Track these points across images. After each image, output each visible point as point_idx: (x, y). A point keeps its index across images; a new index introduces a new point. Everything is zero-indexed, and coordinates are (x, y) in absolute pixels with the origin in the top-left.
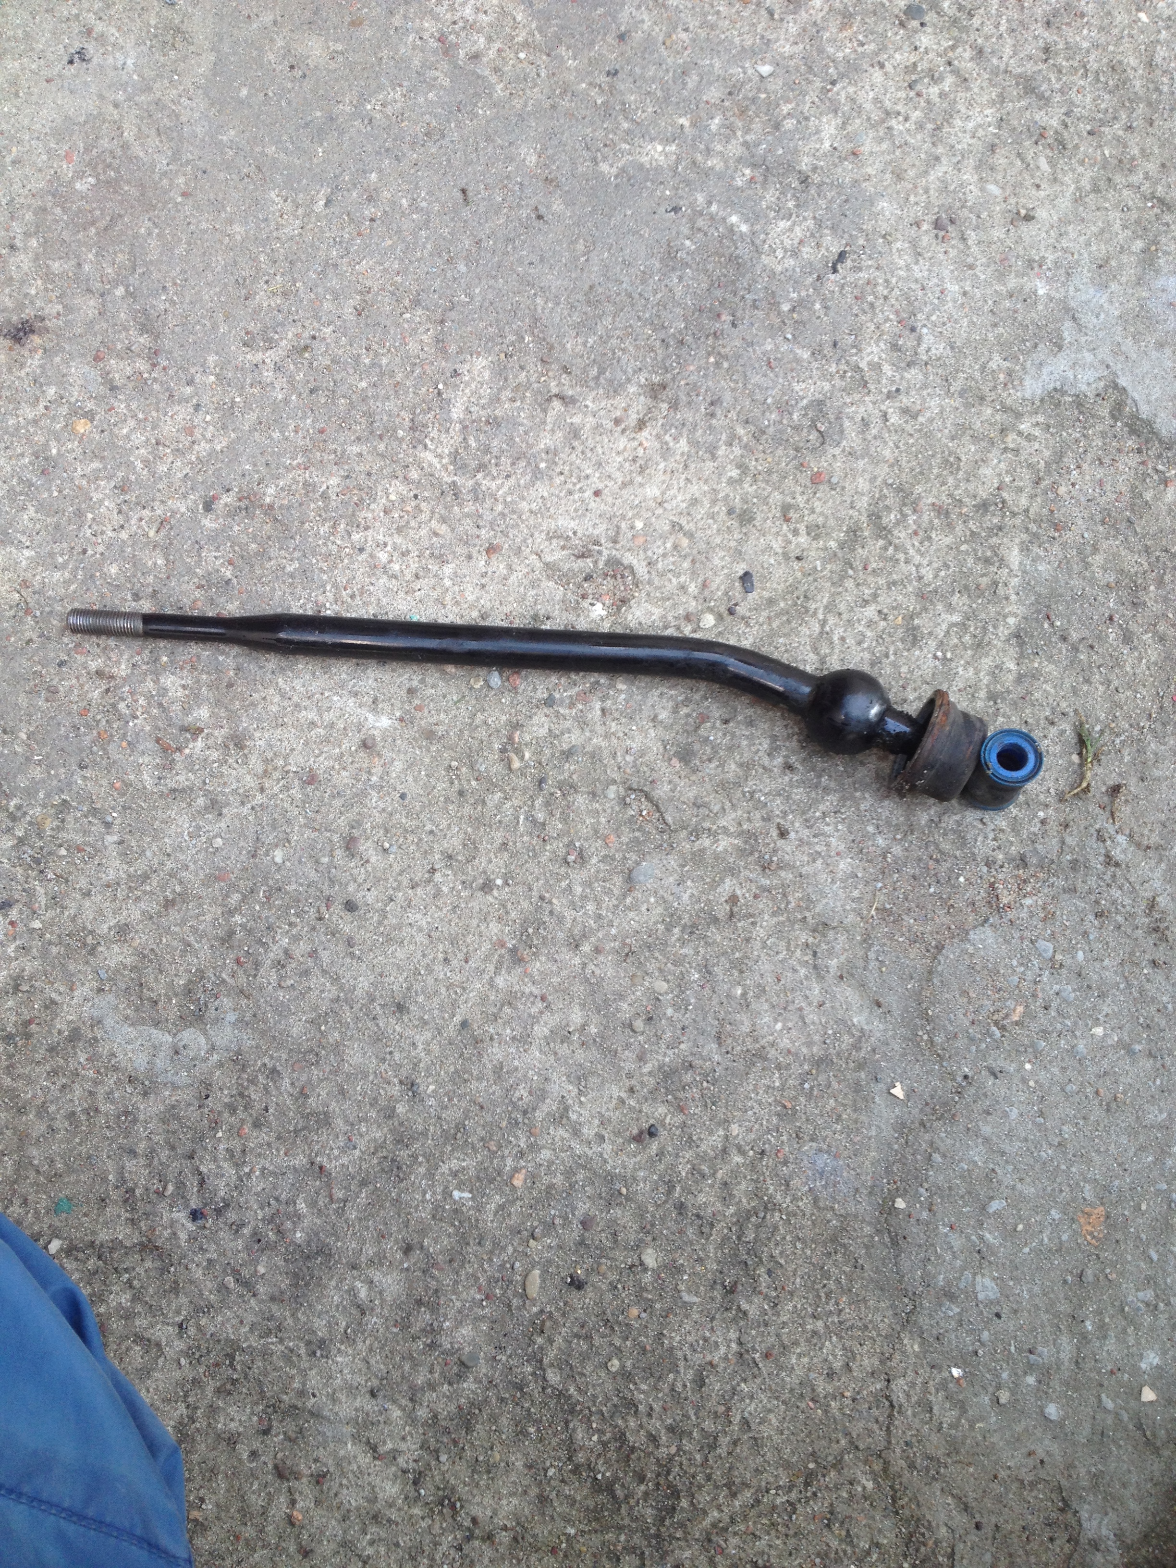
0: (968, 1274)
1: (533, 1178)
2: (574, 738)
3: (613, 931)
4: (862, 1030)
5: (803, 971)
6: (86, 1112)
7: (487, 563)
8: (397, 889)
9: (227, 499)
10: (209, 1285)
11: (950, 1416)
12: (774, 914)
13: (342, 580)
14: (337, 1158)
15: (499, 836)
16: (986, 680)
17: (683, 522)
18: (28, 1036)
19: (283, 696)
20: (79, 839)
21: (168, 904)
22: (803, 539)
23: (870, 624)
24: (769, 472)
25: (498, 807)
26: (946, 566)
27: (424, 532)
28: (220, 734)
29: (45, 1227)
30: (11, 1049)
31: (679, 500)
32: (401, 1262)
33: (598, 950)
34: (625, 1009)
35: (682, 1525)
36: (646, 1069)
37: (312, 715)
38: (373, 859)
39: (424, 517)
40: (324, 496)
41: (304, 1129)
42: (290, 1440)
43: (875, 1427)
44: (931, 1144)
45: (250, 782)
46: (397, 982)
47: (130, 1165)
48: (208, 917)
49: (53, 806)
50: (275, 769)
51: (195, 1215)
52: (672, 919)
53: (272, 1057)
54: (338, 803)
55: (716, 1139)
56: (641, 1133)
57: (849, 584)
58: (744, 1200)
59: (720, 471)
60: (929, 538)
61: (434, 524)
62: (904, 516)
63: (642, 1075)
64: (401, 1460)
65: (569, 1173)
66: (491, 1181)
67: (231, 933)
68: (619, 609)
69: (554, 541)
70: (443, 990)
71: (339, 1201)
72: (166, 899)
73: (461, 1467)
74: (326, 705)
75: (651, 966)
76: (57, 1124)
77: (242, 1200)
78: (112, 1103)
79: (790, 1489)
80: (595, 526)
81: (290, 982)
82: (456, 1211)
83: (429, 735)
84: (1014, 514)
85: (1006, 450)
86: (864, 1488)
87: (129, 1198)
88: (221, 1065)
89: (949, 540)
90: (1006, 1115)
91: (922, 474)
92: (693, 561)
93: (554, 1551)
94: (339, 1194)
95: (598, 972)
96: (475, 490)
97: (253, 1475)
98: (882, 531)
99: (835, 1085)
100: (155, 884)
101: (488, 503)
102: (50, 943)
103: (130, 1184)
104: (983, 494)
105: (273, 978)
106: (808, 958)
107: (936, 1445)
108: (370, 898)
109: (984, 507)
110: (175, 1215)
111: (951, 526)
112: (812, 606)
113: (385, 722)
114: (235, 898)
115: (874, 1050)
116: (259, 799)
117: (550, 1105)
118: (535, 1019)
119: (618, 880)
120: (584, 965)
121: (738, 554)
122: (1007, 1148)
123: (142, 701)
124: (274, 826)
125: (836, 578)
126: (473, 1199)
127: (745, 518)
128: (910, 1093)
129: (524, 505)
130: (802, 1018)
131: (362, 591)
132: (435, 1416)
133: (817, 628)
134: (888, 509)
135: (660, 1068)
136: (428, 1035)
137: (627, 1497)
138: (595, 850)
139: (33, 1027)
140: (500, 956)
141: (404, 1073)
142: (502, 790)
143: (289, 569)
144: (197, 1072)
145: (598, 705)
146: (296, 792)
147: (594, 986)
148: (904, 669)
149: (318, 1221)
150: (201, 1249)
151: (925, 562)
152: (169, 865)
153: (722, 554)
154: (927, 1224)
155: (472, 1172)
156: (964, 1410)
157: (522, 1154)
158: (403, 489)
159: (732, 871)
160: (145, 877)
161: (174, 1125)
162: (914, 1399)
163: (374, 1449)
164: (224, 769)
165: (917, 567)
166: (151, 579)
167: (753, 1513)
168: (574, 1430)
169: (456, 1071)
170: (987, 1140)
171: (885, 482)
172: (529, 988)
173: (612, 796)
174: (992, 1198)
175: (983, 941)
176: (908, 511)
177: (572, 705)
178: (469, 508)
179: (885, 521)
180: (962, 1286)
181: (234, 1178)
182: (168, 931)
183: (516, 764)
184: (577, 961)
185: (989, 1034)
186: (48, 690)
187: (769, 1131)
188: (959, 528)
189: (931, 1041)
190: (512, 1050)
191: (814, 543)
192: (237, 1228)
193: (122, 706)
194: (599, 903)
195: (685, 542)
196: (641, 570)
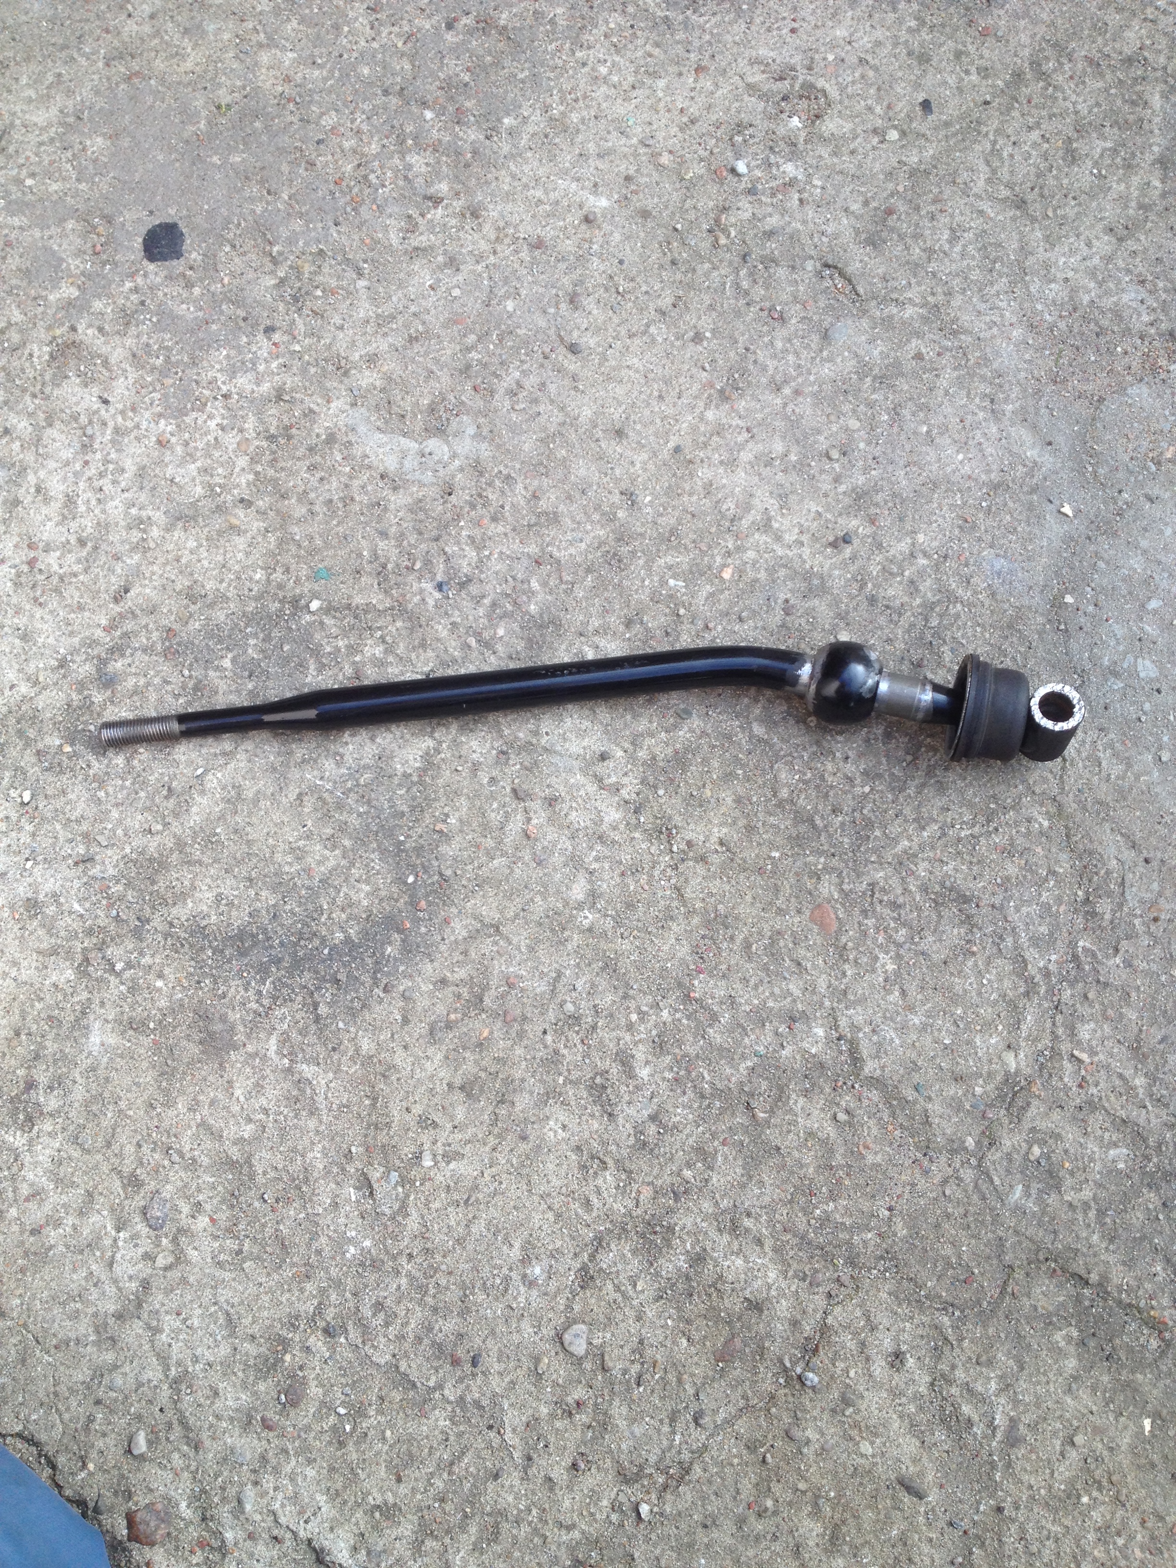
0: (1130, 658)
1: (740, 572)
2: (773, 221)
3: (812, 378)
4: (1035, 463)
5: (981, 415)
6: (342, 499)
7: (696, 81)
8: (617, 338)
9: (465, 20)
10: (454, 644)
11: (1116, 770)
12: (955, 369)
13: (567, 87)
14: (565, 549)
15: (707, 299)
16: (1136, 194)
17: (869, 58)
18: (290, 438)
19: (513, 176)
20: (333, 283)
21: (412, 340)
22: (974, 77)
23: (1035, 145)
24: (943, 25)
25: (707, 275)
26: (1098, 105)
27: (639, 54)
28: (458, 205)
29: (306, 590)
30: (274, 446)
31: (865, 41)
32: (624, 634)
33: (797, 392)
34: (822, 441)
35: (874, 851)
36: (842, 488)
37: (539, 193)
38: (595, 312)
39: (640, 42)
40: (552, 22)
41: (535, 525)
42: (527, 769)
43: (1050, 776)
44: (1096, 553)
45: (483, 246)
46: (616, 413)
47: (382, 544)
48: (449, 352)
49: (311, 253)
50: (506, 236)
51: (440, 587)
52: (864, 369)
53: (506, 466)
54: (562, 266)
55: (904, 546)
56: (837, 539)
57: (1015, 114)
58: (929, 595)
59: (900, 21)
60: (1084, 83)
61: (648, 47)
62: (1061, 64)
63: (837, 494)
64: (623, 792)
65: (771, 571)
66: (702, 574)
67: (468, 367)
68: (813, 122)
69: (756, 67)
70: (658, 421)
71: (567, 583)
72: (410, 336)
73: (677, 801)
74: (551, 187)
75: (847, 408)
76: (317, 508)
77: (483, 576)
78: (366, 493)
79: (973, 826)
80: (791, 56)
81: (522, 406)
82: (671, 596)
83: (645, 214)
84: (1155, 69)
85: (1145, 19)
86: (1041, 825)
87: (381, 573)
88: (461, 470)
89: (1100, 84)
90: (1161, 532)
91: (1075, 35)
92: (879, 89)
93: (761, 871)
94: (567, 578)
95: (797, 410)
96: (686, 23)
97: (492, 797)
98: (1042, 75)
99: (1011, 504)
100: (400, 323)
101: (697, 33)
102: (308, 363)
103: (383, 560)
104: (1127, 51)
105: (507, 404)
106: (987, 403)
107: (1104, 791)
108: (592, 343)
109: (1129, 61)
110: (423, 585)
111: (1102, 75)
112: (984, 129)
113: (604, 202)
114: (472, 338)
115: (1045, 479)
116: (492, 259)
117: (754, 516)
118: (741, 447)
119: (815, 338)
120: (785, 405)
121: (917, 86)
122: (1164, 559)
123: (389, 174)
124: (506, 281)
125: (1003, 109)
126: (686, 587)
127: (924, 59)
128: (1078, 512)
129: (729, 38)
130: (981, 451)
131: (585, 97)
132: (654, 758)
133: (989, 146)
134: (1047, 58)
135: (853, 490)
136: (644, 456)
137: (825, 826)
138: (794, 312)
139: (294, 431)
140: (710, 396)
141: (623, 486)
142: (710, 261)
143: (521, 76)
144: (441, 473)
145: (796, 196)
146: (525, 255)
147: (793, 422)
148: (1065, 181)
149: (548, 597)
150: (446, 614)
151: (1080, 100)
152: (413, 309)
153: (903, 85)
154: (1094, 617)
155: (685, 567)
156: (1129, 766)
157: (729, 554)
158: (620, 20)
159: (918, 335)
160: (393, 317)
161: (421, 516)
162: (1084, 755)
163: (601, 780)
164: (461, 234)
165: (1074, 104)
166: (399, 79)
167: (940, 843)
168: (779, 770)
169: (670, 487)
170: (1145, 552)
171: (1043, 38)
172: (736, 422)
173: (810, 268)
174: (1149, 599)
175: (1139, 395)
176: (1064, 60)
177: (773, 195)
178: (680, 36)
179: (1044, 68)
180: (1125, 666)
181: (475, 559)
182: (413, 360)
183: (723, 241)
184: (779, 401)
185: (1145, 468)
186: (307, 162)
187: (951, 539)
188: (1108, 77)
189: (1095, 472)
190: (721, 471)
191: (984, 82)
192: (478, 600)
193: (372, 177)
194: (797, 354)
195: (871, 73)
196: (833, 92)
